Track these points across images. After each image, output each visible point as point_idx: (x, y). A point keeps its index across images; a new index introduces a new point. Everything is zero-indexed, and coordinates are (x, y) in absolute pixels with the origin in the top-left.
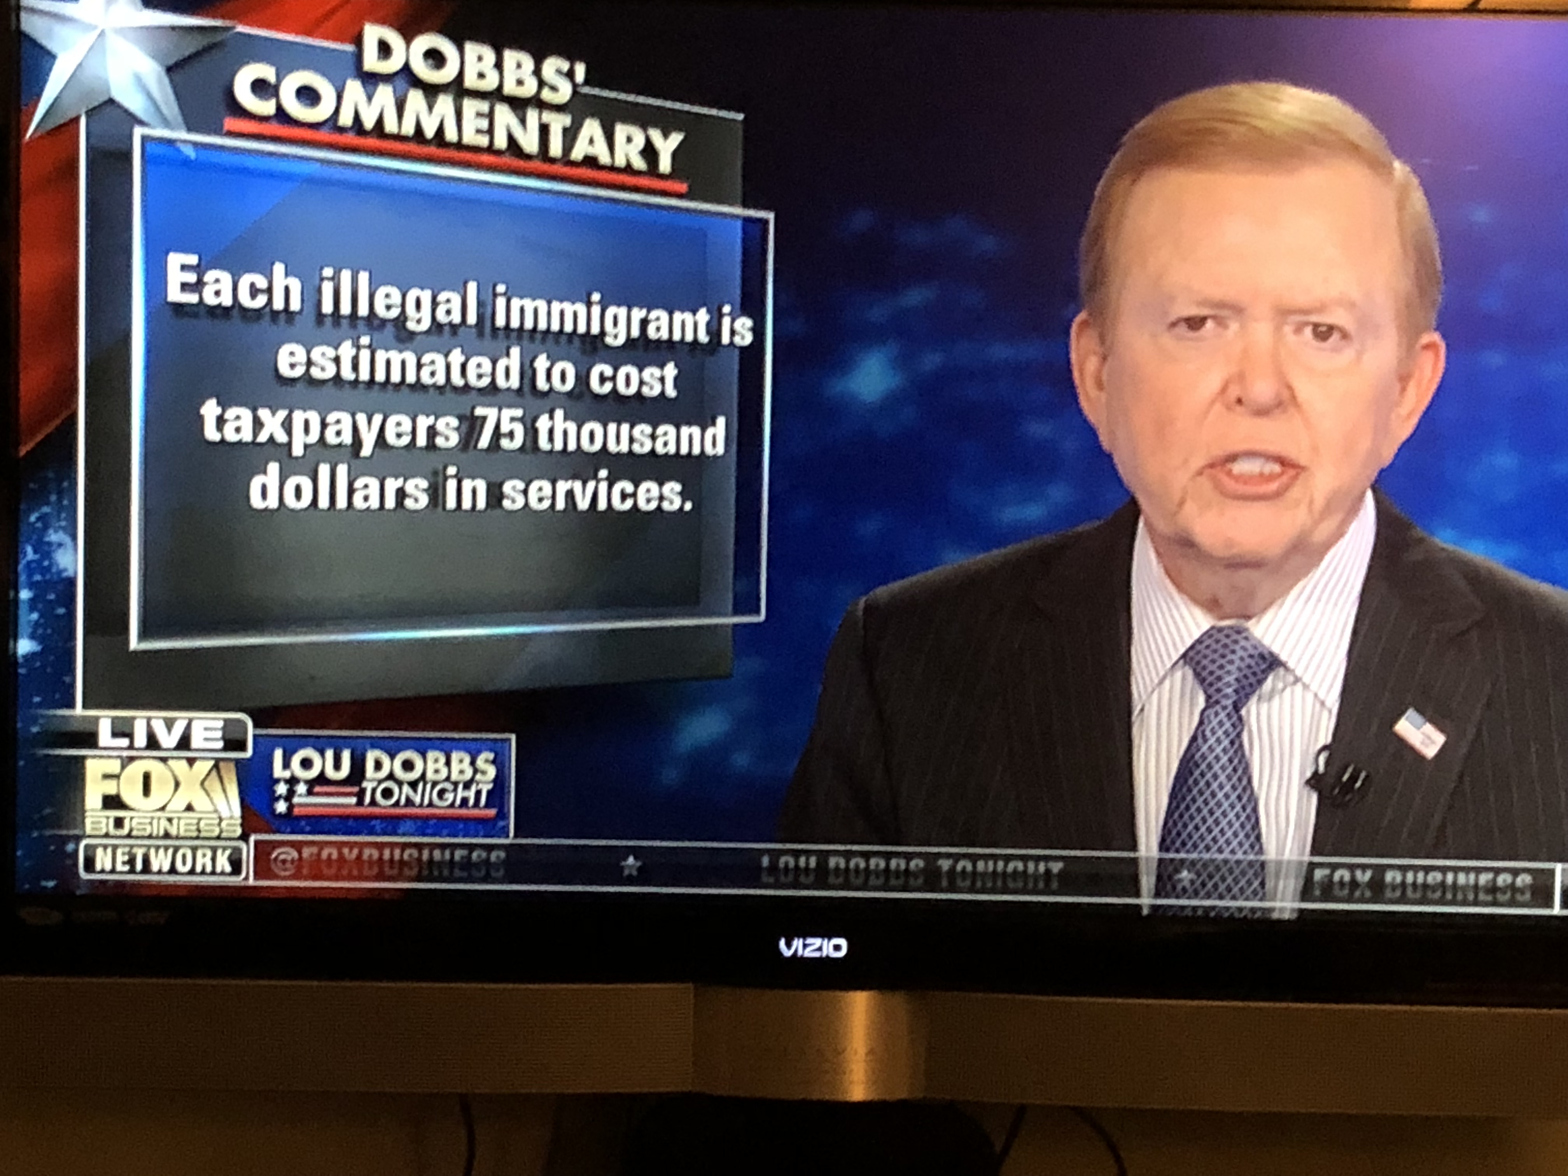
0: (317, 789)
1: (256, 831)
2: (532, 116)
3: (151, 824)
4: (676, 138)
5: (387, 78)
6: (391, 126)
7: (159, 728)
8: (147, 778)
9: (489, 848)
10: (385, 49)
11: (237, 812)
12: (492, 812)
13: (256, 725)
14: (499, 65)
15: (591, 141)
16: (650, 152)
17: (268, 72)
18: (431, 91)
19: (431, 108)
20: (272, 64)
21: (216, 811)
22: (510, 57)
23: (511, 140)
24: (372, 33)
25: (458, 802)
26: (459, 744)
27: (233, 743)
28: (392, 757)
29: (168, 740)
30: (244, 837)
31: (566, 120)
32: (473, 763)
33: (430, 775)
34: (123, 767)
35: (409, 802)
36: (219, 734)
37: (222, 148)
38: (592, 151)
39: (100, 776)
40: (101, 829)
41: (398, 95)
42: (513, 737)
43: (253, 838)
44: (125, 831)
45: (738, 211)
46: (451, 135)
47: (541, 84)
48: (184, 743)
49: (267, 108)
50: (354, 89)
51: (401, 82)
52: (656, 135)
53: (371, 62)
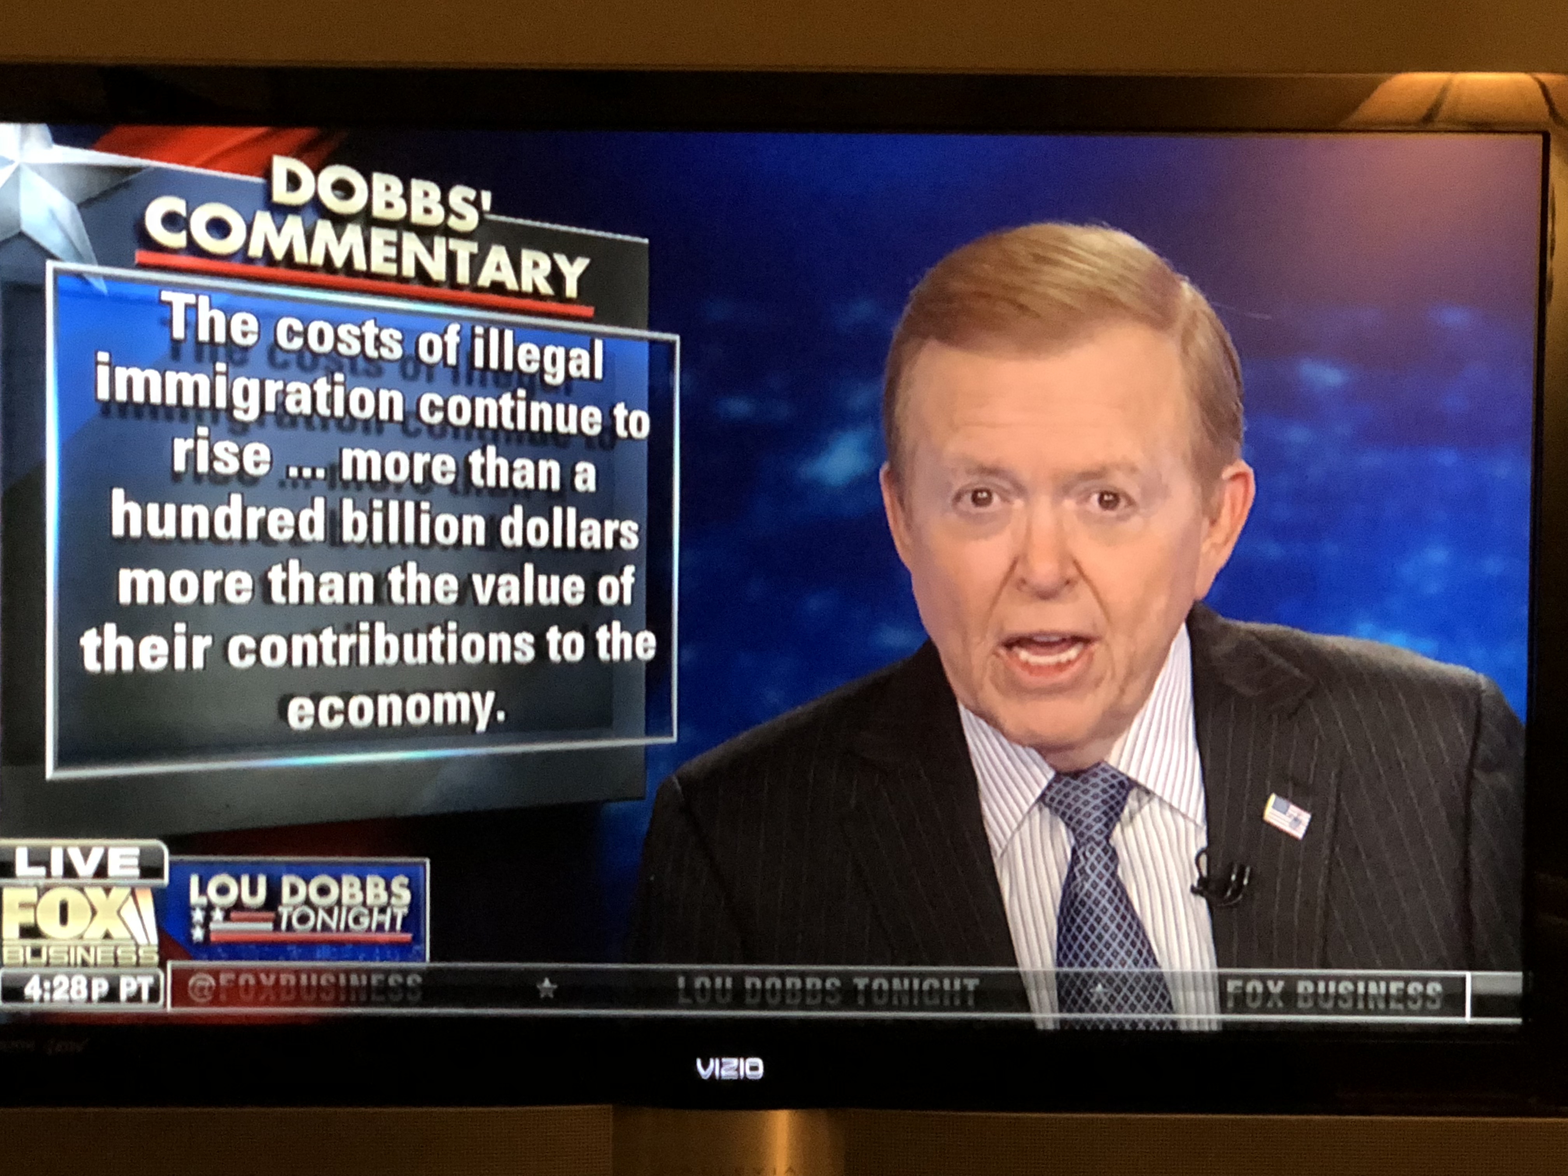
0: (233, 915)
1: (172, 958)
2: (439, 244)
3: (69, 953)
4: (582, 264)
5: (294, 210)
6: (300, 256)
7: (76, 856)
8: (64, 908)
9: (405, 973)
10: (294, 182)
11: (154, 939)
12: (408, 936)
13: (172, 853)
14: (406, 196)
15: (498, 268)
16: (556, 278)
17: (178, 205)
18: (339, 221)
19: (339, 238)
20: (181, 196)
21: (133, 938)
22: (418, 186)
23: (419, 266)
24: (281, 166)
25: (374, 926)
26: (375, 869)
27: (149, 870)
28: (307, 882)
29: (85, 869)
30: (162, 965)
31: (474, 247)
32: (388, 888)
33: (346, 900)
34: (40, 896)
35: (325, 927)
36: (135, 862)
37: (132, 280)
38: (498, 277)
39: (17, 906)
40: (18, 958)
41: (307, 226)
42: (428, 861)
43: (170, 965)
44: (44, 958)
45: (646, 334)
46: (360, 264)
47: (448, 211)
48: (101, 871)
49: (178, 240)
50: (264, 221)
51: (310, 213)
52: (561, 260)
53: (281, 194)
